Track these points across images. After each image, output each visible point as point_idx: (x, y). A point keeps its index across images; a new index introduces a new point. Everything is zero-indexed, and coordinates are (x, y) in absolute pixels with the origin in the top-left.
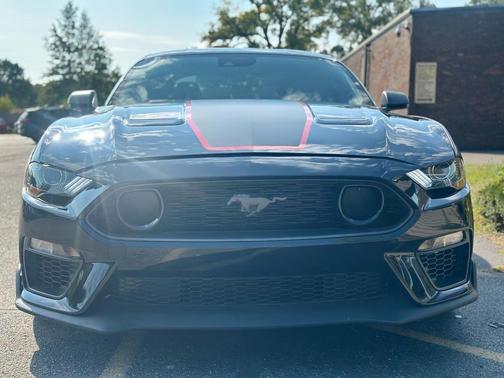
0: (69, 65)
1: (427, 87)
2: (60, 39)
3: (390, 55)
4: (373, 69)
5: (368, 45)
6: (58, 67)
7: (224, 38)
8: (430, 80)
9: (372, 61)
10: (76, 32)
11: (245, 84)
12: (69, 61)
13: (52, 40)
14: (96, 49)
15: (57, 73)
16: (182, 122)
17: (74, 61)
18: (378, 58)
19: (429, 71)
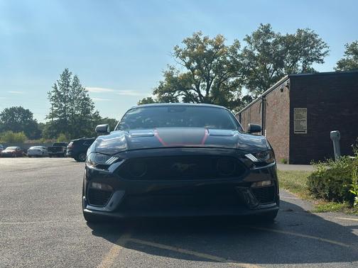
0: (64, 111)
1: (302, 123)
2: (59, 93)
3: (277, 103)
4: (267, 112)
5: (264, 96)
6: (56, 111)
7: (170, 91)
8: (303, 119)
9: (267, 107)
10: (69, 88)
11: (182, 120)
12: (65, 107)
13: (53, 94)
14: (83, 100)
15: (56, 116)
16: (153, 135)
17: (68, 108)
18: (270, 105)
19: (303, 113)
